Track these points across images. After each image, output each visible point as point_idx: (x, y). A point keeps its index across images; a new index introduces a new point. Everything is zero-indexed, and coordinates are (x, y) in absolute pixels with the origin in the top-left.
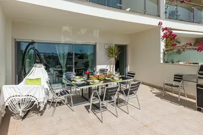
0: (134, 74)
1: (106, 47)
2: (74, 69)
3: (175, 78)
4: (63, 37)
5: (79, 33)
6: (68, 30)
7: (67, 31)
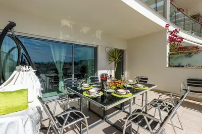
0: (147, 79)
1: (108, 50)
2: (73, 75)
3: (188, 82)
4: (61, 32)
5: (81, 31)
6: (69, 25)
7: (67, 26)
